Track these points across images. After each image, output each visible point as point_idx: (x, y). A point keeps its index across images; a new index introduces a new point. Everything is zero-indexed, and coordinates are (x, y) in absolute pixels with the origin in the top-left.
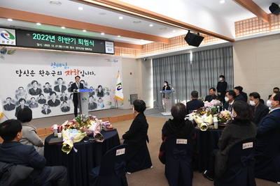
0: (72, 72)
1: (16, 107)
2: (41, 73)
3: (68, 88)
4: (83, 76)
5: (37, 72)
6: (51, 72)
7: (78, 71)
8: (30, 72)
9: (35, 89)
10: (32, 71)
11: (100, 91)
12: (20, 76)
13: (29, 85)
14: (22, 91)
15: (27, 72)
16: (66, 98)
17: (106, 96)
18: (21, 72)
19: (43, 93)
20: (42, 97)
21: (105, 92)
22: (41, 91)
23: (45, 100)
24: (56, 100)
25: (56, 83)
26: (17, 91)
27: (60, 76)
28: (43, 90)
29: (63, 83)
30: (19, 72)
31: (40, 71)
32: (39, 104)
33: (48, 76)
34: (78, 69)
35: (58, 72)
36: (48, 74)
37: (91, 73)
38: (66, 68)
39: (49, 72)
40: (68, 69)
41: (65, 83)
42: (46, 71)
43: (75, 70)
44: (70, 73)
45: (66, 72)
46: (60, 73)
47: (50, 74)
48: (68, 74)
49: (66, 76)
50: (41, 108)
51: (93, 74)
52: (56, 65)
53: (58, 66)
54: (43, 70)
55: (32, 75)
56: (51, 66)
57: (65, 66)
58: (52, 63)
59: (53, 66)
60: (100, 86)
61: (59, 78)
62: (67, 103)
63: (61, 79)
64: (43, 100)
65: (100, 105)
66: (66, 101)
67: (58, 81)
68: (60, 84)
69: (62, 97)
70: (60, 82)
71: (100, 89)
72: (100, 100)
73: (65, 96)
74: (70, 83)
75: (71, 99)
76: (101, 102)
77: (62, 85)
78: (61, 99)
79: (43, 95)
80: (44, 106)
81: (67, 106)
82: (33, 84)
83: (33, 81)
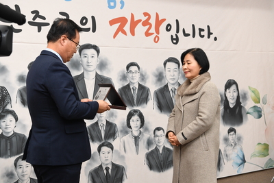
0: (134, 24)
3: (118, 85)
4: (175, 40)
7: (159, 22)
11: (232, 104)
16: (111, 130)
17: (250, 120)
20: (10, 126)
21: (248, 105)
22: (5, 96)
23: (23, 140)
29: (102, 65)
33: (39, 30)
34: (157, 15)
35: (84, 21)
36: (40, 26)
37: (203, 30)
38: (112, 4)
39: (44, 18)
40: (122, 8)
41: (109, 67)
42: (33, 12)
43: (146, 14)
44: (127, 28)
45: (112, 22)
46: (89, 25)
47: (48, 24)
48: (121, 29)
49: (114, 37)
50: (3, 176)
51: (210, 34)
54: (17, 7)
60: (232, 82)
61: (88, 46)
62: (112, 149)
63: (92, 51)
64: (14, 139)
65: (231, 157)
66: (111, 141)
67: (82, 56)
68: (89, 69)
69: (97, 123)
70: (90, 60)
71: (231, 94)
72: (231, 137)
73: (107, 122)
74: (128, 67)
75: (130, 134)
76: (235, 144)
77: (97, 75)
78: (93, 133)
79: (13, 113)
80: (15, 164)
81: (113, 164)
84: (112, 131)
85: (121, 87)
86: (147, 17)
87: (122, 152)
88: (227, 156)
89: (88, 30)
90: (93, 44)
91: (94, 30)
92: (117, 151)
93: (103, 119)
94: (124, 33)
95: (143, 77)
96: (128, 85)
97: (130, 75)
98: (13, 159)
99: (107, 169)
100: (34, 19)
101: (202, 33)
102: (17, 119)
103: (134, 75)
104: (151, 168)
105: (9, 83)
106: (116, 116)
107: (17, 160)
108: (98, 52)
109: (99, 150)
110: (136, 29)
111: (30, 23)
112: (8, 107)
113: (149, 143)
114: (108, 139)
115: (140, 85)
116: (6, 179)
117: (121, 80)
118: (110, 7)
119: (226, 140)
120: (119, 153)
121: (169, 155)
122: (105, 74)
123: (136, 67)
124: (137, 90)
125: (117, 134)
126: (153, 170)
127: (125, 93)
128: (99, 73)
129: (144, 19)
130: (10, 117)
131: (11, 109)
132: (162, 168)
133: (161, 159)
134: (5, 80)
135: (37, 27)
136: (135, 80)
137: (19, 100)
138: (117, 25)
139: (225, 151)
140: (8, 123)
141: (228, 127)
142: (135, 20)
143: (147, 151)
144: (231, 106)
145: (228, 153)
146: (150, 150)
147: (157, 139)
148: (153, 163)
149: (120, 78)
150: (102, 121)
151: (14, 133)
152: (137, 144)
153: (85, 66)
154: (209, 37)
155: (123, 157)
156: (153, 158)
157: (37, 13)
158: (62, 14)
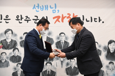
0: (63, 18)
2: (19, 18)
3: (55, 41)
5: (13, 17)
8: (4, 17)
9: (9, 41)
10: (7, 16)
13: (1, 35)
19: (18, 46)
20: (16, 53)
22: (15, 43)
23: (20, 58)
28: (18, 43)
29: (50, 34)
31: (18, 17)
32: (11, 63)
33: (28, 22)
34: (74, 14)
36: (28, 21)
37: (96, 19)
38: (54, 11)
39: (29, 18)
40: (58, 12)
41: (52, 34)
42: (26, 17)
43: (68, 14)
44: (60, 20)
45: (54, 18)
47: (30, 20)
48: (58, 20)
49: (55, 23)
50: (13, 69)
51: (100, 20)
52: (41, 7)
53: (42, 9)
54: (21, 15)
55: (7, 22)
56: (33, 9)
57: (54, 9)
58: (35, 5)
59: (36, 9)
60: (112, 41)
62: (51, 65)
64: (17, 57)
65: (109, 75)
66: (51, 62)
71: (112, 46)
72: (111, 66)
74: (60, 34)
75: (59, 60)
76: (113, 69)
79: (17, 49)
80: (17, 65)
81: (51, 70)
82: (7, 33)
83: (7, 30)
85: (57, 41)
86: (69, 15)
87: (55, 66)
88: (107, 74)
92: (53, 66)
94: (59, 21)
95: (66, 38)
96: (60, 41)
97: (61, 37)
98: (16, 64)
99: (49, 72)
100: (26, 19)
101: (96, 20)
102: (18, 51)
103: (62, 37)
104: (67, 74)
105: (17, 39)
107: (17, 64)
108: (48, 29)
109: (46, 64)
110: (64, 20)
111: (25, 20)
112: (16, 47)
113: (68, 64)
114: (50, 61)
115: (65, 41)
116: (14, 70)
117: (57, 39)
118: (53, 12)
119: (107, 67)
120: (54, 67)
121: (76, 70)
123: (64, 34)
124: (63, 43)
125: (54, 59)
126: (68, 75)
127: (58, 44)
128: (48, 36)
129: (68, 16)
130: (17, 50)
131: (17, 48)
132: (72, 75)
133: (73, 71)
134: (16, 38)
136: (63, 39)
137: (20, 45)
138: (56, 19)
139: (106, 72)
140: (16, 52)
141: (109, 61)
142: (64, 16)
143: (66, 67)
144: (112, 52)
145: (108, 73)
146: (68, 67)
147: (71, 63)
148: (69, 72)
149: (56, 38)
151: (18, 55)
152: (62, 64)
154: (99, 22)
155: (55, 68)
156: (69, 70)
157: (27, 17)
158: (35, 16)
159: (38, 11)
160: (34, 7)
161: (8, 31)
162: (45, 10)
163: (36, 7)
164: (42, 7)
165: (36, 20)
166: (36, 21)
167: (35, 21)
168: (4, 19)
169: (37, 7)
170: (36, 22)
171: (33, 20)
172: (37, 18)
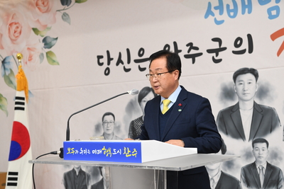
1: (92, 182)
6: (205, 44)
8: (134, 56)
10: (141, 52)
12: (107, 72)
13: (131, 106)
14: (111, 127)
15: (124, 58)
16: (273, 176)
18: (110, 59)
24: (223, 174)
25: (228, 93)
26: (97, 128)
27: (245, 61)
29: (262, 92)
30: (104, 60)
33: (194, 62)
35: (239, 43)
36: (193, 57)
38: (274, 13)
39: (197, 49)
41: (271, 93)
42: (187, 45)
45: (274, 37)
46: (245, 45)
47: (201, 54)
49: (279, 54)
52: (228, 6)
53: (233, 12)
54: (175, 44)
55: (142, 67)
56: (206, 16)
57: (273, 4)
58: (210, 4)
59: (213, 15)
61: (243, 71)
63: (250, 76)
67: (237, 83)
68: (245, 98)
69: (254, 165)
70: (247, 87)
73: (268, 165)
77: (255, 105)
78: (249, 176)
82: (144, 99)
83: (143, 90)
84: (274, 178)
89: (243, 52)
90: (249, 67)
91: (251, 50)
93: (262, 160)
100: (189, 51)
106: (281, 159)
108: (256, 76)
111: (186, 56)
114: (269, 186)
118: (271, 17)
122: (266, 103)
125: (282, 183)
128: (258, 102)
135: (191, 59)
150: (261, 162)
153: (241, 95)
157: (190, 45)
158: (214, 40)
159: (222, 22)
160: (209, 12)
161: (147, 94)
162: (243, 13)
163: (213, 10)
164: (232, 7)
165: (217, 51)
166: (217, 55)
167: (214, 54)
168: (136, 61)
169: (216, 8)
170: (216, 58)
171: (210, 51)
172: (220, 44)
